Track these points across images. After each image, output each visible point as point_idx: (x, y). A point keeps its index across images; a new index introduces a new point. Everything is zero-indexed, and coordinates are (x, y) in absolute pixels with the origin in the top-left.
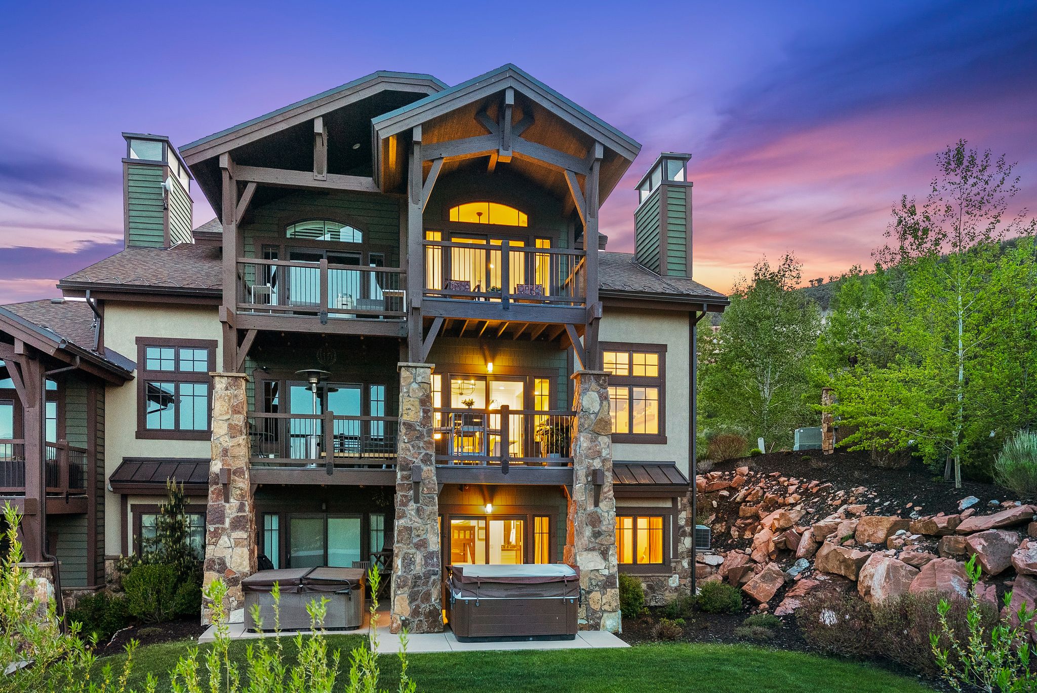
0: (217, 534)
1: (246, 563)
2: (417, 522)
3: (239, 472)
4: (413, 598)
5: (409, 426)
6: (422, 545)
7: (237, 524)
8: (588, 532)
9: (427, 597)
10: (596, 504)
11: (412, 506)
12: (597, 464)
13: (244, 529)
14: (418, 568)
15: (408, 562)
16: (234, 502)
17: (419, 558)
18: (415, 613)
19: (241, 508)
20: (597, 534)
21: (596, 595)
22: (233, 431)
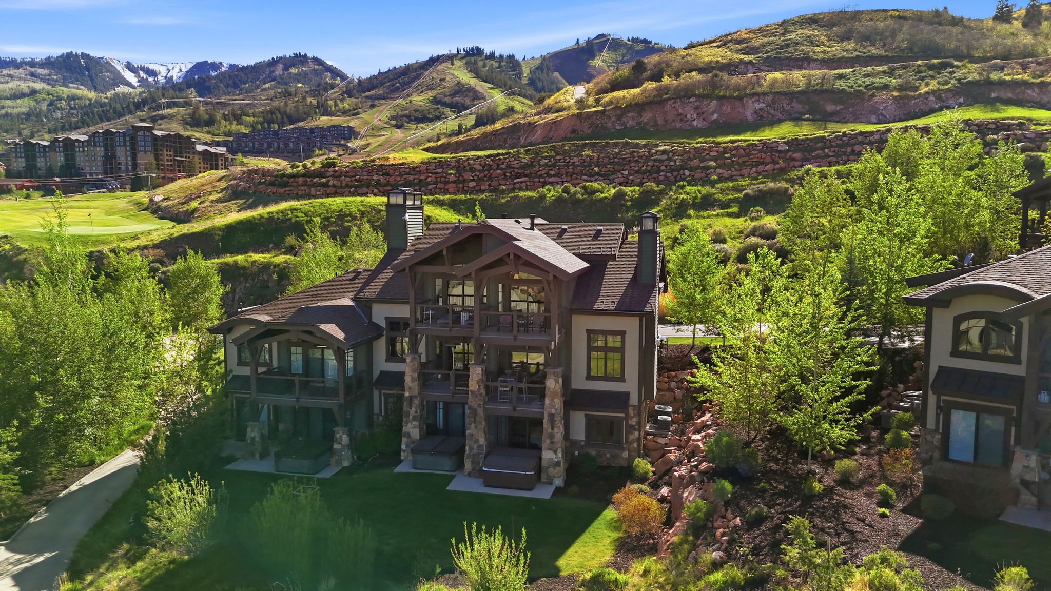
0: (407, 422)
1: (418, 435)
2: (475, 431)
3: (415, 397)
4: (473, 463)
5: (472, 392)
6: (477, 441)
7: (415, 418)
8: (548, 441)
9: (479, 463)
10: (552, 429)
11: (473, 425)
12: (553, 411)
13: (417, 420)
14: (475, 451)
15: (471, 449)
16: (413, 409)
17: (475, 447)
18: (473, 469)
19: (416, 412)
20: (552, 443)
21: (551, 469)
22: (413, 380)
